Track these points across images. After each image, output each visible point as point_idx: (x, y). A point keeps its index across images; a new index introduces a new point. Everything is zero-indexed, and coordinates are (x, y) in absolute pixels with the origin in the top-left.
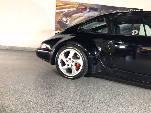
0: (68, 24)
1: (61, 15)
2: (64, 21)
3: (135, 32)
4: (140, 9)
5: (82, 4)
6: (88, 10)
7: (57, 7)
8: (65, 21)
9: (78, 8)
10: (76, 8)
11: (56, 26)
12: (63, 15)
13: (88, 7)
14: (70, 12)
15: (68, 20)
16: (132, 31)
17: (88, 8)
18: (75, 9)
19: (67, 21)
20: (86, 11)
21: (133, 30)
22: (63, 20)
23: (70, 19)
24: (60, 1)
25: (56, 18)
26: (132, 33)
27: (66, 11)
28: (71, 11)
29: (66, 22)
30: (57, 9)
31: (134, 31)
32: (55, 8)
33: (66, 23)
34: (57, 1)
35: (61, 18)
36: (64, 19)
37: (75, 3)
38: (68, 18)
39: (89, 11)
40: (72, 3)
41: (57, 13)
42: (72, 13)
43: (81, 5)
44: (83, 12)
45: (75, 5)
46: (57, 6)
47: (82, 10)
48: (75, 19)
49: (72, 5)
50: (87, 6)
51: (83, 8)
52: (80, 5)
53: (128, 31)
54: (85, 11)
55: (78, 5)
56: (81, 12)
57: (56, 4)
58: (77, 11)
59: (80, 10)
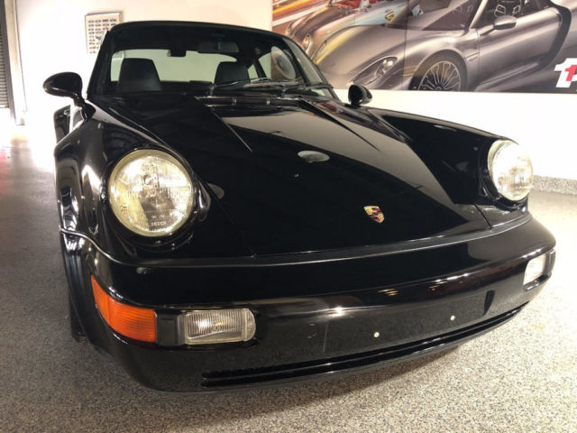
1: (287, 33)
6: (365, 3)
7: (277, 11)
9: (333, 2)
10: (327, 4)
12: (293, 33)
14: (309, 21)
15: (306, 48)
18: (324, 7)
20: (358, 7)
23: (311, 44)
27: (298, 18)
28: (314, 15)
30: (275, 17)
32: (270, 13)
38: (307, 42)
39: (369, 7)
42: (317, 21)
44: (349, 14)
46: (275, 8)
47: (346, 7)
48: (326, 42)
53: (534, 65)
54: (354, 7)
56: (344, 15)
57: (273, 2)
58: (331, 14)
59: (340, 6)
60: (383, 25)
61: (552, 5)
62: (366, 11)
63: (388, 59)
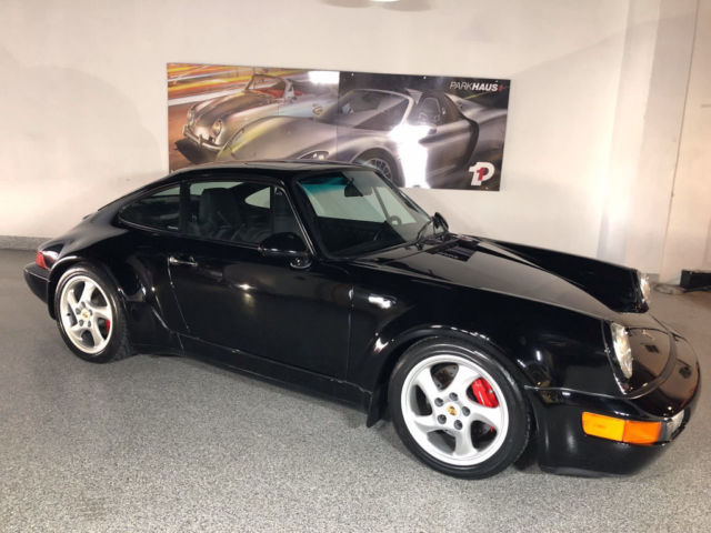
0: (218, 151)
1: (189, 115)
2: (203, 140)
3: (484, 171)
4: (499, 80)
5: (267, 70)
6: (289, 94)
7: (172, 89)
8: (206, 137)
9: (251, 87)
10: (243, 89)
11: (171, 157)
12: (197, 115)
13: (290, 80)
14: (220, 104)
15: (217, 134)
16: (472, 169)
17: (289, 85)
18: (238, 92)
19: (211, 138)
20: (281, 96)
21: (474, 164)
22: (198, 135)
23: (223, 130)
24: (181, 65)
25: (171, 127)
26: (473, 173)
27: (205, 100)
28: (226, 99)
29: (210, 141)
30: (171, 96)
31: (480, 165)
32: (165, 90)
33: (209, 146)
34: (169, 66)
35: (191, 130)
36: (202, 132)
37: (236, 67)
38: (216, 127)
39: (295, 98)
40: (224, 67)
41: (174, 112)
42: (230, 106)
43: (262, 74)
44: (271, 103)
45: (237, 75)
46: (170, 85)
47: (267, 95)
48: (243, 129)
49: (229, 76)
50: (285, 78)
51: (270, 86)
52: (255, 75)
53: (453, 166)
54: (277, 96)
55: (250, 78)
56: (265, 104)
57: (169, 78)
58: (249, 100)
59: (260, 93)
60: (311, 119)
61: (464, 118)
62: (291, 102)
63: (319, 153)
